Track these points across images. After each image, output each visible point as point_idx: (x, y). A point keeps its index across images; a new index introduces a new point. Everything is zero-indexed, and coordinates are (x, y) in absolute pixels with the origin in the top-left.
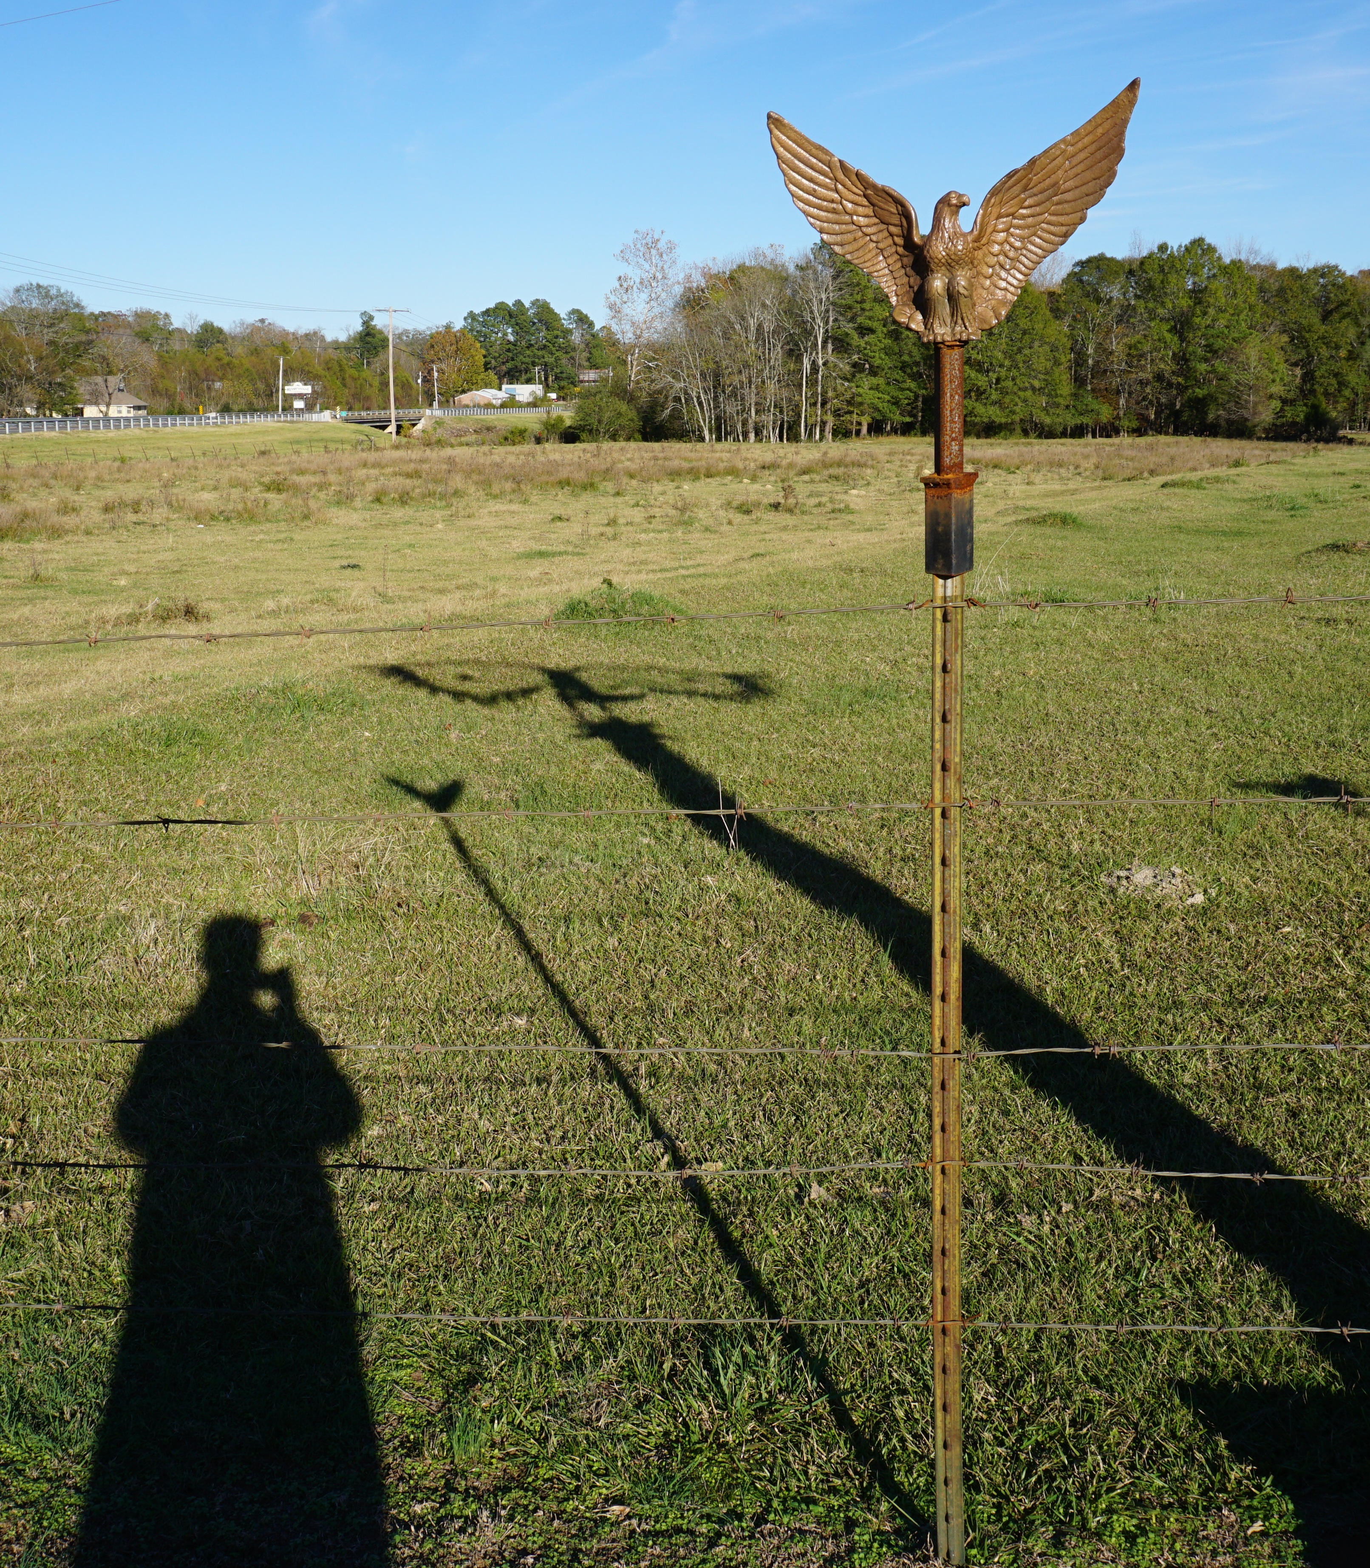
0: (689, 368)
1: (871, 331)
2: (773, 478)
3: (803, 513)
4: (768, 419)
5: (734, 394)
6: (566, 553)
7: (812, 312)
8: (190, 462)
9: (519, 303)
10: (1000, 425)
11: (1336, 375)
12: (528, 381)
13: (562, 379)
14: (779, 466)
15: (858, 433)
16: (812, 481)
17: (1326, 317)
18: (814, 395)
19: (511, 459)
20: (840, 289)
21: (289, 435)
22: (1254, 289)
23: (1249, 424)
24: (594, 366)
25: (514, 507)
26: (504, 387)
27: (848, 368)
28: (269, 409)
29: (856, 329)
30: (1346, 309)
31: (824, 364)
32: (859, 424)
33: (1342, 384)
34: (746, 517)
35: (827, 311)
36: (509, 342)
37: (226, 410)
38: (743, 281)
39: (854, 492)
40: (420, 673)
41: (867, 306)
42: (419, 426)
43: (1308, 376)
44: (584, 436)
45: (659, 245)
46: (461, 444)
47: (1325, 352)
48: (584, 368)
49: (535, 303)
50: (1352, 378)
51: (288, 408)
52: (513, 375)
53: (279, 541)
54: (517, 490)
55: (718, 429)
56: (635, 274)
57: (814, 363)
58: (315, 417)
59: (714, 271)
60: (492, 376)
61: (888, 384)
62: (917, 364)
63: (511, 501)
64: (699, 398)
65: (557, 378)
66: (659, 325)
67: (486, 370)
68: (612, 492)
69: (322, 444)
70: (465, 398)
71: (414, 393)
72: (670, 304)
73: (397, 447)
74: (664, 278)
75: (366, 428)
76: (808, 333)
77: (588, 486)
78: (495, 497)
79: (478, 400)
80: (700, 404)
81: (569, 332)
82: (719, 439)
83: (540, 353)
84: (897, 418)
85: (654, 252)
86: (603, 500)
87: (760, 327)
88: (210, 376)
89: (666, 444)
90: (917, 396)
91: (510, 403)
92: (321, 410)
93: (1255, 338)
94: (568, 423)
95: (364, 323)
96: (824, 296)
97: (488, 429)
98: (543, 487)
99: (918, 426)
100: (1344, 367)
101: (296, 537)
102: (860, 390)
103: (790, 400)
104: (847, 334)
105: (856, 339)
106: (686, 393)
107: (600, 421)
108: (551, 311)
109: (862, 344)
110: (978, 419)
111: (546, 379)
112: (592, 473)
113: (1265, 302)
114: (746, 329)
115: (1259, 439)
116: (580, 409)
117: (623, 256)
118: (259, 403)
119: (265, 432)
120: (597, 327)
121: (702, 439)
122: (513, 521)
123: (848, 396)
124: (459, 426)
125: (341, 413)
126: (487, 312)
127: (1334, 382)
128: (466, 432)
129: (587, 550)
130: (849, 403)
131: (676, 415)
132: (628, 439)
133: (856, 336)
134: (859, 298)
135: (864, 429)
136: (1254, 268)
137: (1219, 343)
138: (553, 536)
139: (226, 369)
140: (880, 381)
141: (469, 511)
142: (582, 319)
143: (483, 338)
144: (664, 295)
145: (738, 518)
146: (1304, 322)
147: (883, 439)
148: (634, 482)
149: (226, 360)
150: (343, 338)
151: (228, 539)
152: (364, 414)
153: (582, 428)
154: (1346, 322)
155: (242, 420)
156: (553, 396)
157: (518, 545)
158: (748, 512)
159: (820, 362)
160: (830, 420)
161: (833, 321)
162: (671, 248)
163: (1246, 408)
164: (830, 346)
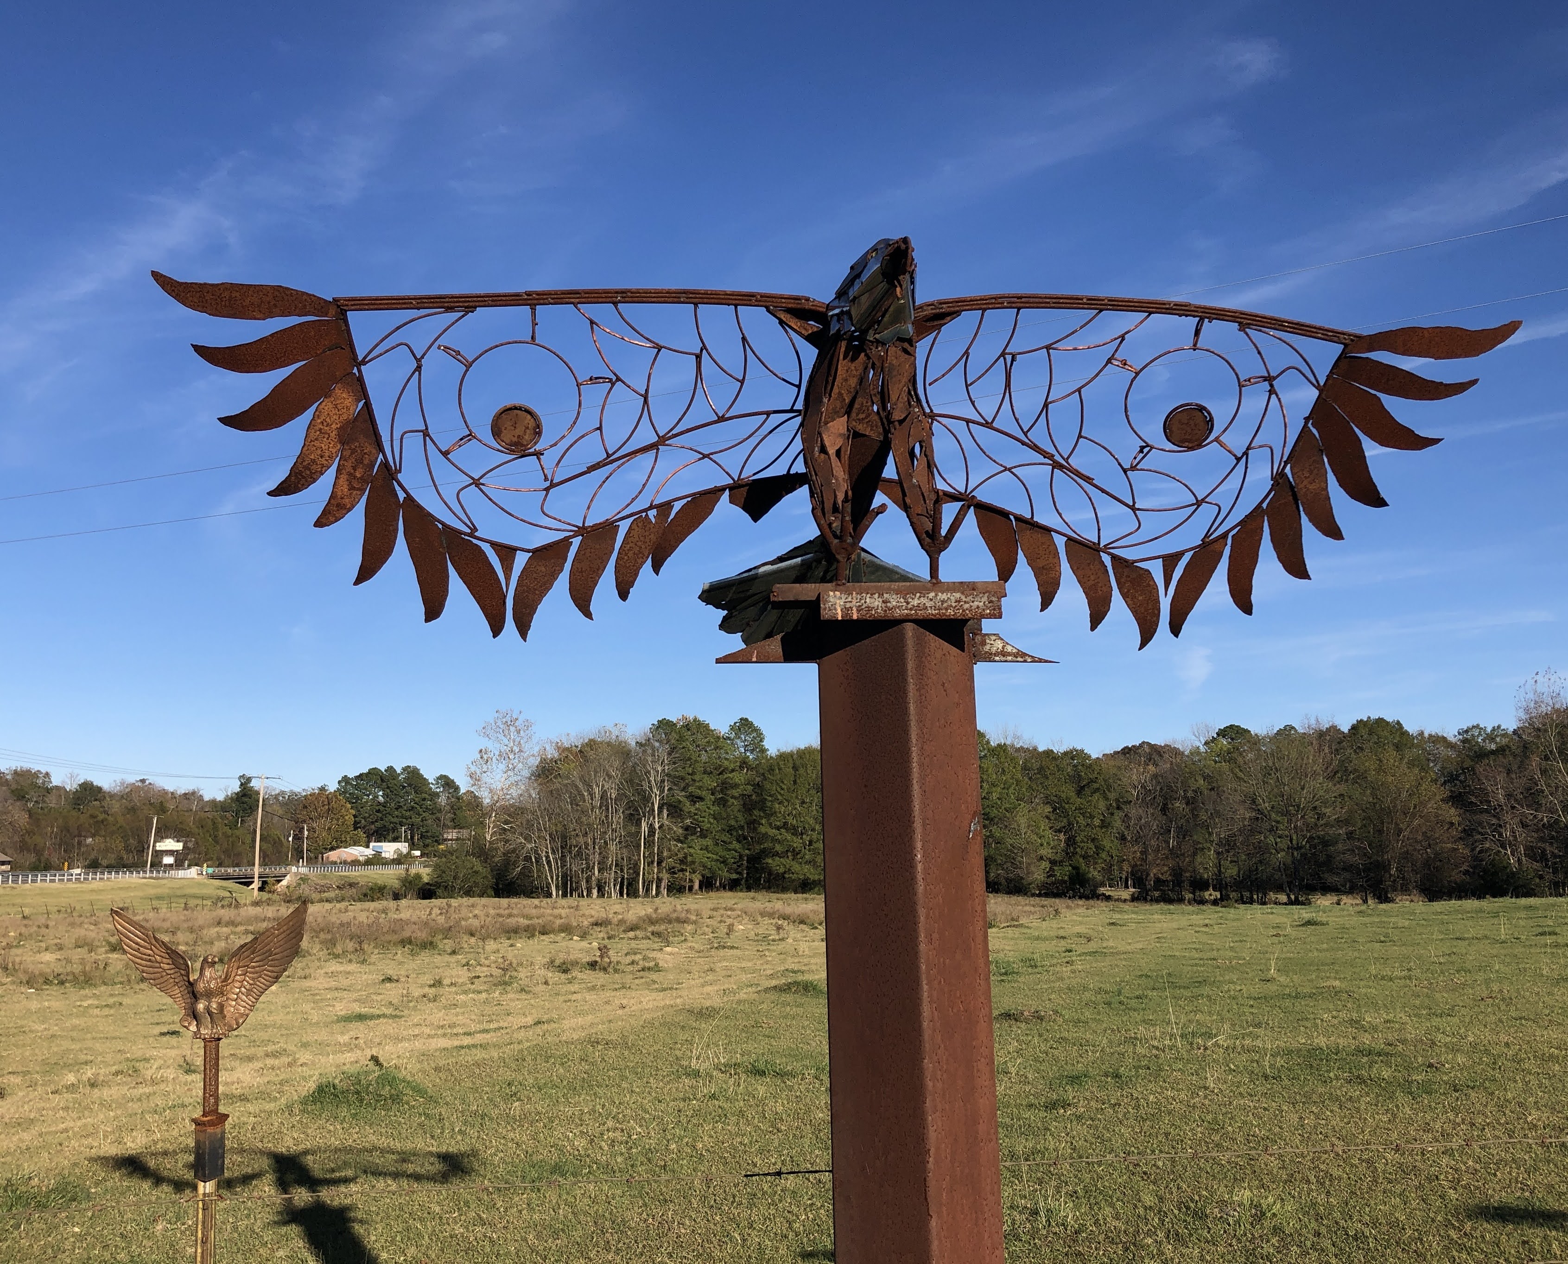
0: (539, 830)
1: (701, 799)
2: (601, 935)
3: (616, 971)
4: (610, 876)
5: (579, 854)
6: (384, 1016)
7: (649, 782)
8: (42, 920)
9: (390, 769)
10: (814, 881)
11: (1093, 840)
12: (395, 840)
13: (428, 838)
14: (610, 923)
15: (691, 889)
16: (636, 938)
17: (1080, 791)
18: (652, 854)
19: (363, 917)
20: (674, 763)
21: (152, 892)
22: (1019, 768)
23: (1025, 882)
24: (457, 826)
25: (351, 967)
26: (372, 844)
27: (681, 831)
28: (137, 866)
29: (687, 797)
30: (1095, 786)
31: (659, 828)
32: (691, 881)
33: (1099, 848)
34: (563, 976)
35: (663, 781)
36: (379, 803)
37: (93, 866)
38: (591, 754)
39: (668, 949)
40: (152, 1163)
41: (697, 777)
42: (284, 883)
43: (1071, 841)
44: (439, 892)
45: (518, 723)
46: (321, 901)
47: (1081, 819)
48: (449, 828)
49: (405, 769)
50: (1106, 843)
51: (156, 864)
52: (381, 835)
53: (107, 1006)
54: (359, 950)
55: (565, 885)
56: (494, 747)
57: (651, 827)
58: (181, 873)
59: (567, 745)
60: (360, 833)
61: (717, 844)
62: (742, 828)
63: (350, 961)
64: (547, 857)
65: (422, 837)
66: (514, 792)
67: (356, 828)
68: (449, 951)
69: (183, 901)
70: (333, 855)
71: (284, 850)
72: (526, 773)
73: (256, 904)
74: (520, 751)
75: (230, 884)
76: (646, 799)
77: (428, 945)
78: (337, 956)
79: (344, 857)
80: (549, 862)
81: (437, 795)
82: (565, 895)
83: (408, 814)
84: (725, 874)
85: (512, 729)
86: (438, 959)
87: (603, 796)
88: (80, 833)
89: (514, 900)
90: (741, 856)
91: (376, 860)
92: (190, 866)
93: (1024, 807)
94: (426, 879)
95: (242, 784)
96: (660, 769)
97: (351, 885)
98: (384, 946)
99: (743, 882)
100: (1099, 833)
101: (126, 1001)
102: (692, 851)
103: (630, 859)
104: (680, 802)
105: (688, 806)
106: (536, 852)
107: (455, 878)
108: (420, 777)
109: (693, 809)
110: (794, 877)
111: (412, 838)
112: (434, 932)
113: (1030, 779)
114: (591, 795)
115: (1033, 895)
116: (436, 867)
117: (485, 732)
118: (128, 858)
119: (128, 889)
120: (463, 790)
121: (550, 895)
122: (345, 983)
123: (681, 856)
124: (323, 882)
125: (207, 870)
126: (360, 777)
127: (1091, 845)
128: (329, 888)
129: (406, 1012)
130: (682, 861)
131: (526, 873)
132: (481, 895)
133: (688, 804)
134: (690, 771)
135: (696, 886)
136: (1018, 750)
137: (994, 812)
138: (379, 998)
139: (99, 825)
140: (708, 842)
141: (307, 971)
142: (447, 783)
143: (354, 800)
144: (520, 766)
145: (554, 977)
146: (1063, 795)
147: (712, 894)
148: (473, 940)
149: (101, 817)
150: (220, 797)
151: (56, 1004)
152: (230, 870)
153: (438, 885)
154: (1096, 796)
155: (106, 876)
156: (417, 853)
157: (340, 1009)
158: (565, 971)
159: (657, 826)
160: (665, 876)
161: (668, 790)
162: (528, 725)
163: (1020, 868)
164: (665, 811)
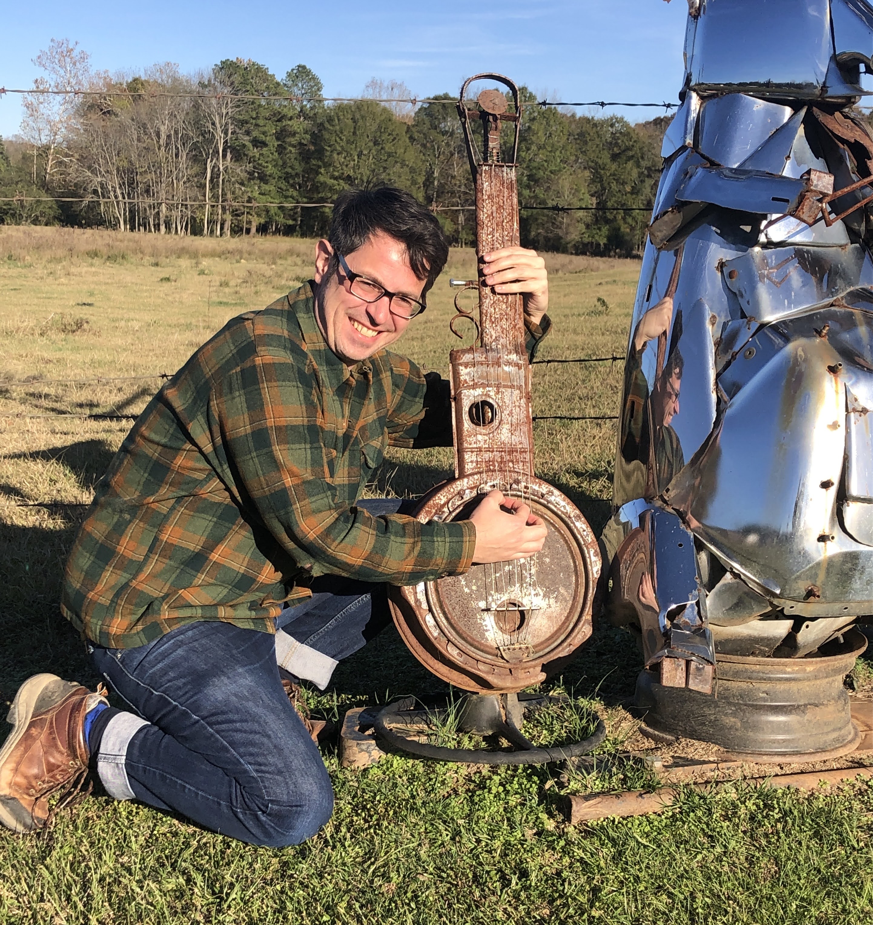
0: (105, 164)
1: (264, 144)
4: (176, 214)
5: (145, 191)
7: (214, 124)
11: (623, 205)
15: (248, 231)
17: (615, 157)
18: (216, 196)
20: (238, 106)
22: (566, 132)
23: (563, 241)
27: (244, 174)
29: (251, 141)
30: (630, 153)
31: (224, 170)
32: (249, 222)
33: (628, 213)
35: (227, 124)
41: (261, 122)
43: (602, 205)
45: (74, 54)
47: (614, 186)
55: (132, 220)
56: (50, 79)
57: (215, 169)
61: (276, 191)
62: (298, 176)
64: (114, 191)
74: (78, 84)
76: (211, 140)
80: (116, 197)
82: (132, 229)
84: (281, 219)
85: (68, 60)
87: (169, 135)
93: (567, 171)
96: (224, 111)
103: (194, 199)
104: (244, 146)
105: (251, 151)
106: (103, 187)
107: (22, 207)
109: (257, 154)
114: (157, 133)
115: (572, 254)
117: (40, 61)
121: (118, 228)
131: (93, 206)
132: (49, 224)
133: (251, 148)
134: (253, 114)
135: (253, 230)
146: (600, 162)
147: (269, 238)
154: (630, 164)
159: (221, 168)
160: (228, 217)
161: (232, 133)
162: (84, 57)
163: (560, 228)
164: (229, 154)
